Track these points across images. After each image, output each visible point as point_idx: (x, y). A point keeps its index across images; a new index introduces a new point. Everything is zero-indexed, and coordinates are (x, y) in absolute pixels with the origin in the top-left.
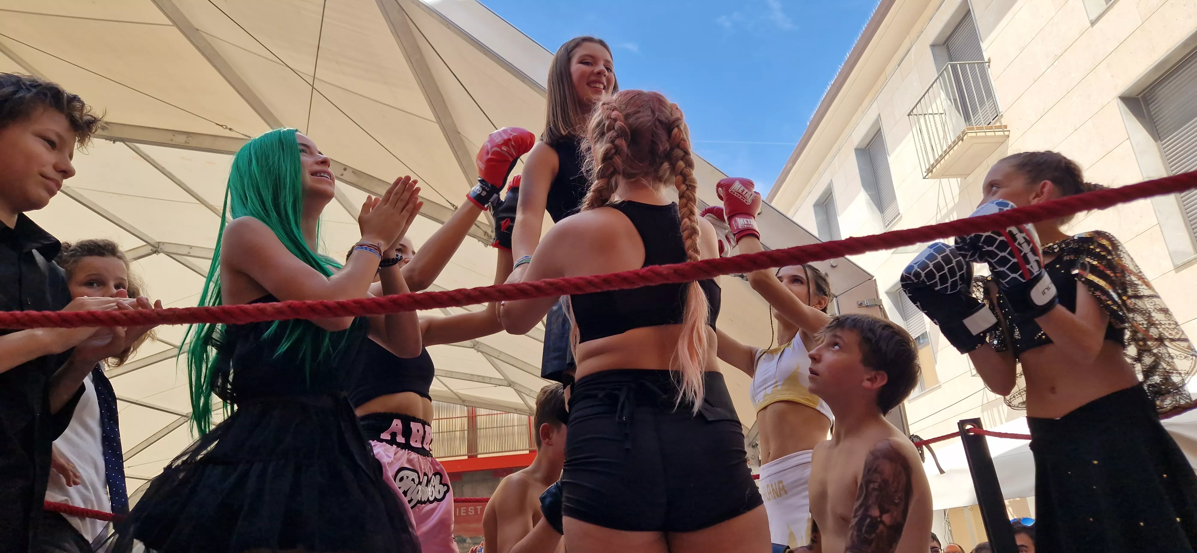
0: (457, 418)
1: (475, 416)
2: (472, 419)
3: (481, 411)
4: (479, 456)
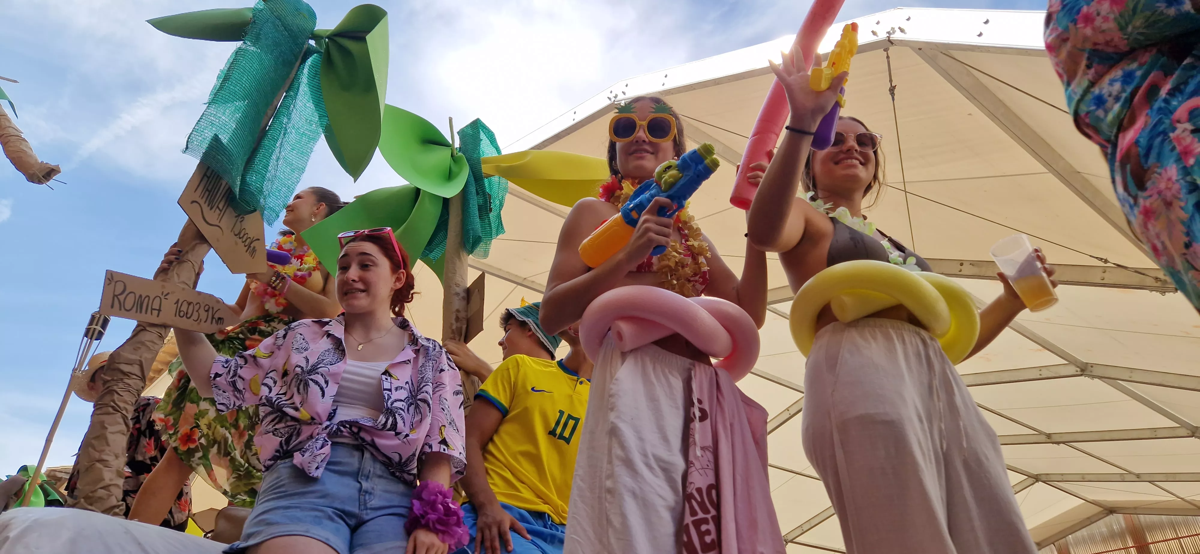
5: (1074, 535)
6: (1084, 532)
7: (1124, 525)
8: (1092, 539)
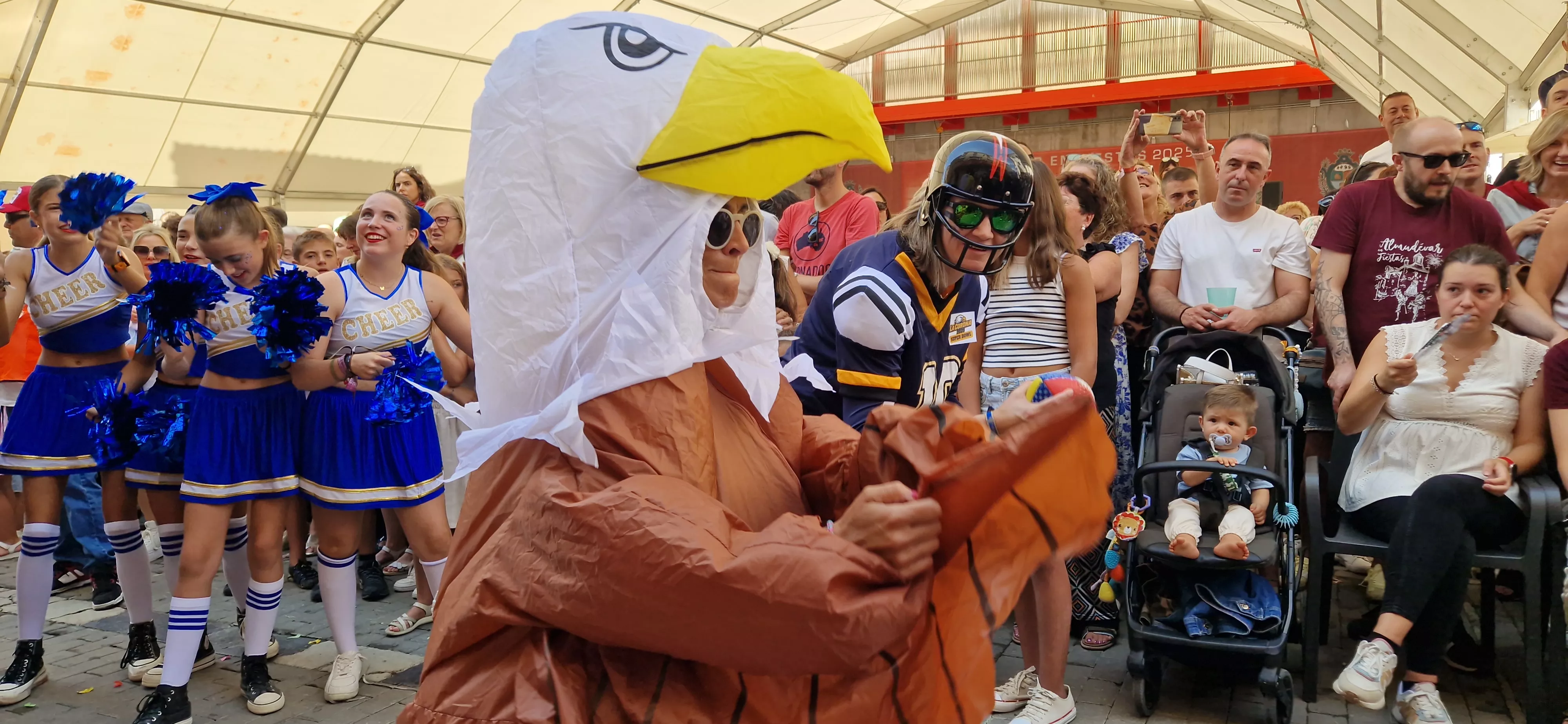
0: (1092, 27)
1: (1118, 24)
2: (1114, 29)
3: (1127, 17)
4: (1122, 81)
5: (966, 18)
6: (978, 16)
7: (1019, 13)
8: (983, 25)
